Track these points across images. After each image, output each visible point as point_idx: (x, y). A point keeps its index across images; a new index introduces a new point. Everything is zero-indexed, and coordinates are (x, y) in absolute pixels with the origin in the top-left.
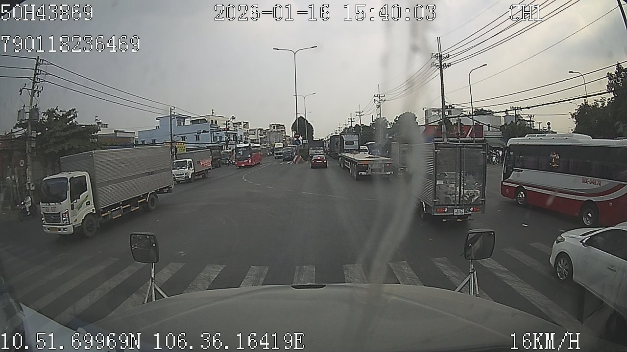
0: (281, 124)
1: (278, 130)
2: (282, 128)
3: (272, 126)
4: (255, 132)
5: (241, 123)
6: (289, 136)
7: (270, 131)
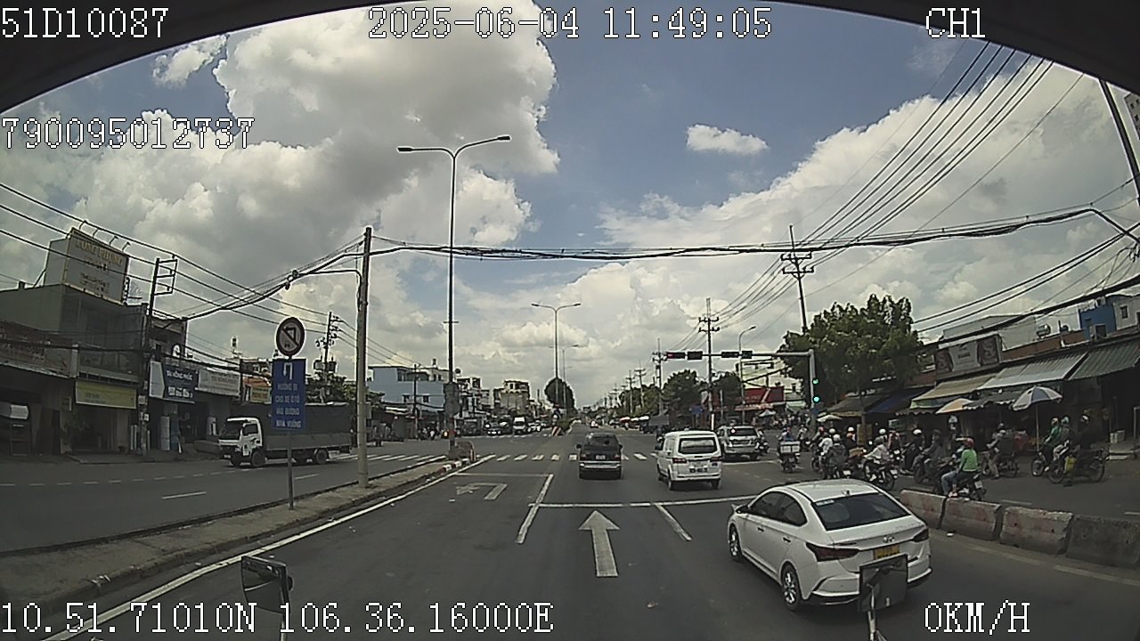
0: (523, 381)
1: (519, 390)
2: (523, 388)
3: (509, 384)
4: (488, 395)
5: (469, 380)
6: (533, 401)
7: (504, 391)
